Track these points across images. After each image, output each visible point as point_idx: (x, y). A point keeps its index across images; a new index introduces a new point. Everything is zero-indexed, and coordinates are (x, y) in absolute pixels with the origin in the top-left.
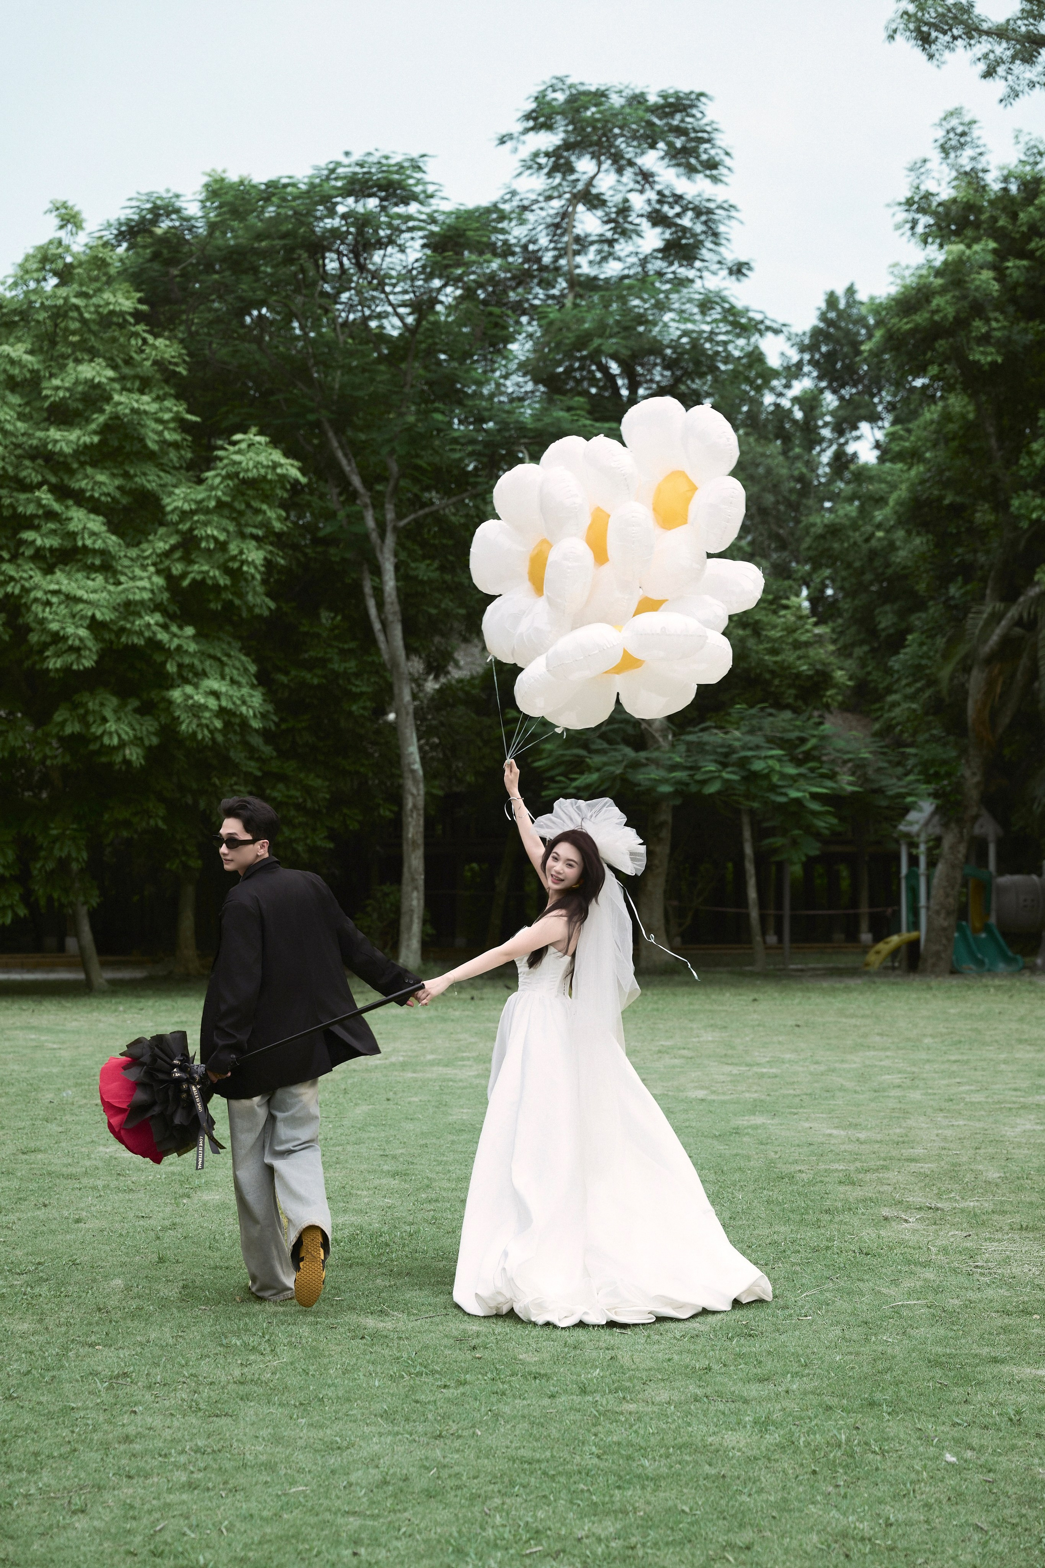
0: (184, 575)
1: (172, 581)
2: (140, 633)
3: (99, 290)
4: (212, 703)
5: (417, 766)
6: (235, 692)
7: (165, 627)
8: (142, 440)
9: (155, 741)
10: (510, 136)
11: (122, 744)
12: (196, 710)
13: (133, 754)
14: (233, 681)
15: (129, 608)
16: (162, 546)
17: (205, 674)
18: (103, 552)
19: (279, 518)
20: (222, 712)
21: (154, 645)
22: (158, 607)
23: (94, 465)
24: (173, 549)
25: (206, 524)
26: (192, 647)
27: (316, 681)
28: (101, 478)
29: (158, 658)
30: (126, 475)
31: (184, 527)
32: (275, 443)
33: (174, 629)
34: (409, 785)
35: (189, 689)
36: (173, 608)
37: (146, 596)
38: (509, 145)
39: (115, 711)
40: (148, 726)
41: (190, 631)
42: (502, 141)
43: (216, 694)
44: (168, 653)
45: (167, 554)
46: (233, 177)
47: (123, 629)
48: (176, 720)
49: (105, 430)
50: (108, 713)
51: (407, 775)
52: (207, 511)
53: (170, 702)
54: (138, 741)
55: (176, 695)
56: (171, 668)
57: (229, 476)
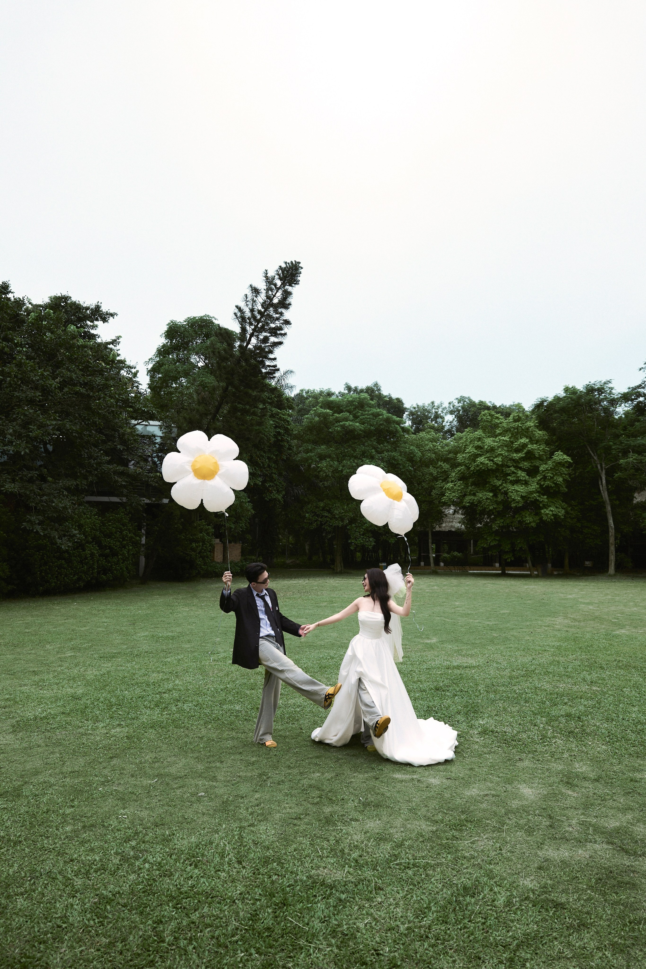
0: (544, 484)
1: (541, 486)
2: (533, 498)
3: (527, 422)
4: (551, 513)
5: (612, 525)
6: (557, 510)
7: (539, 496)
8: (534, 455)
9: (538, 521)
10: (642, 368)
11: (530, 523)
12: (547, 514)
13: (533, 525)
14: (557, 507)
15: (531, 493)
16: (539, 478)
17: (550, 506)
18: (525, 480)
19: (566, 470)
20: (553, 515)
21: (536, 500)
22: (538, 492)
23: (524, 461)
24: (541, 479)
25: (548, 473)
26: (546, 500)
27: (595, 504)
28: (525, 464)
29: (538, 503)
30: (532, 463)
31: (543, 474)
32: (565, 453)
33: (542, 496)
34: (610, 529)
35: (545, 510)
36: (542, 492)
37: (534, 490)
38: (642, 370)
39: (529, 515)
40: (537, 518)
41: (545, 497)
42: (640, 369)
43: (552, 511)
44: (541, 502)
45: (540, 480)
46: (570, 386)
47: (529, 497)
48: (542, 517)
49: (526, 453)
50: (527, 515)
51: (610, 527)
52: (548, 470)
53: (541, 512)
54: (534, 521)
55: (542, 511)
56: (541, 505)
57: (554, 462)
